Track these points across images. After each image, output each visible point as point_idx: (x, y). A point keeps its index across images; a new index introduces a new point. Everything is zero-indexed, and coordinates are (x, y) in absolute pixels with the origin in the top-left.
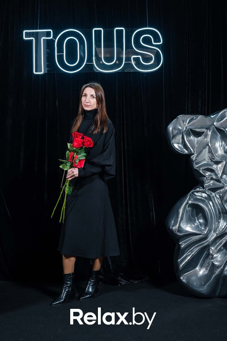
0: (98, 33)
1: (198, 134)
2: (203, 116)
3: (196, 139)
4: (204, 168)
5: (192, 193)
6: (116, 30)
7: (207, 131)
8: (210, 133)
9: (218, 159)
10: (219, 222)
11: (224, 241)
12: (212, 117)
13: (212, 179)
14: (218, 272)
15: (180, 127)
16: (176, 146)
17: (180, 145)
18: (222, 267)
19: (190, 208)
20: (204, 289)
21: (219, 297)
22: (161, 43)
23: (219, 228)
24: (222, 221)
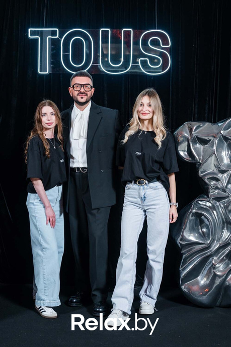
0: (105, 34)
1: (204, 142)
2: (210, 124)
3: (202, 147)
4: (209, 177)
5: (196, 202)
6: (124, 31)
7: (214, 140)
8: (216, 141)
9: (223, 168)
10: (222, 232)
11: (227, 250)
12: (220, 124)
13: (217, 188)
14: (218, 281)
15: (186, 135)
16: (182, 153)
17: (186, 153)
18: (224, 277)
19: (193, 217)
20: (204, 299)
21: (220, 306)
22: (169, 46)
23: (223, 237)
24: (225, 231)
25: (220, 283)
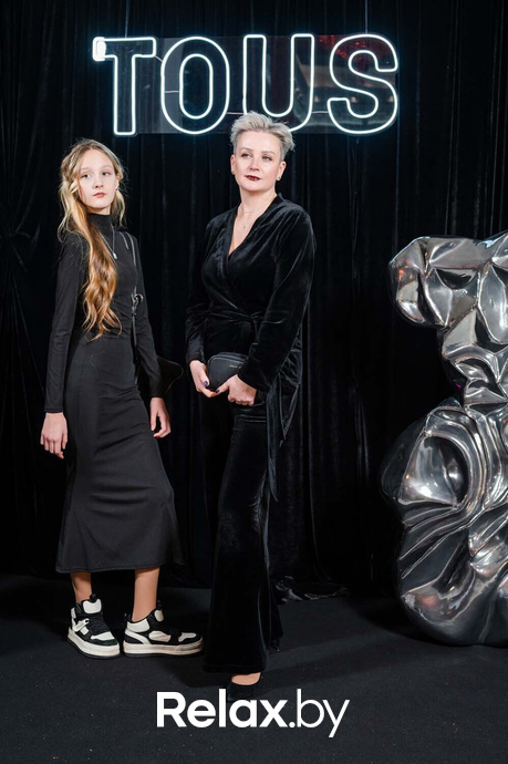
0: (255, 46)
1: (455, 281)
2: (471, 241)
3: (451, 292)
4: (463, 359)
5: (439, 411)
6: (296, 39)
7: (477, 276)
8: (481, 281)
9: (495, 338)
10: (493, 481)
11: (500, 522)
12: (489, 243)
14: (480, 589)
15: (415, 266)
16: (409, 308)
17: (415, 306)
18: (493, 580)
19: (430, 448)
20: (450, 626)
21: (484, 644)
22: (395, 69)
23: (493, 493)
24: (499, 479)
25: (483, 592)
